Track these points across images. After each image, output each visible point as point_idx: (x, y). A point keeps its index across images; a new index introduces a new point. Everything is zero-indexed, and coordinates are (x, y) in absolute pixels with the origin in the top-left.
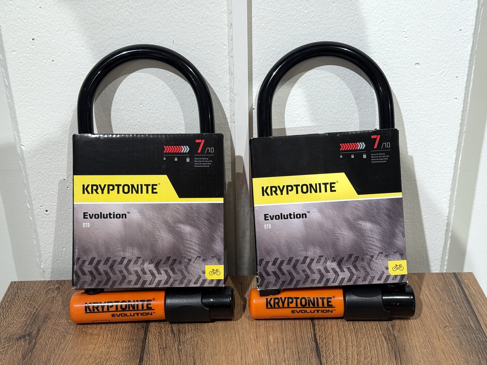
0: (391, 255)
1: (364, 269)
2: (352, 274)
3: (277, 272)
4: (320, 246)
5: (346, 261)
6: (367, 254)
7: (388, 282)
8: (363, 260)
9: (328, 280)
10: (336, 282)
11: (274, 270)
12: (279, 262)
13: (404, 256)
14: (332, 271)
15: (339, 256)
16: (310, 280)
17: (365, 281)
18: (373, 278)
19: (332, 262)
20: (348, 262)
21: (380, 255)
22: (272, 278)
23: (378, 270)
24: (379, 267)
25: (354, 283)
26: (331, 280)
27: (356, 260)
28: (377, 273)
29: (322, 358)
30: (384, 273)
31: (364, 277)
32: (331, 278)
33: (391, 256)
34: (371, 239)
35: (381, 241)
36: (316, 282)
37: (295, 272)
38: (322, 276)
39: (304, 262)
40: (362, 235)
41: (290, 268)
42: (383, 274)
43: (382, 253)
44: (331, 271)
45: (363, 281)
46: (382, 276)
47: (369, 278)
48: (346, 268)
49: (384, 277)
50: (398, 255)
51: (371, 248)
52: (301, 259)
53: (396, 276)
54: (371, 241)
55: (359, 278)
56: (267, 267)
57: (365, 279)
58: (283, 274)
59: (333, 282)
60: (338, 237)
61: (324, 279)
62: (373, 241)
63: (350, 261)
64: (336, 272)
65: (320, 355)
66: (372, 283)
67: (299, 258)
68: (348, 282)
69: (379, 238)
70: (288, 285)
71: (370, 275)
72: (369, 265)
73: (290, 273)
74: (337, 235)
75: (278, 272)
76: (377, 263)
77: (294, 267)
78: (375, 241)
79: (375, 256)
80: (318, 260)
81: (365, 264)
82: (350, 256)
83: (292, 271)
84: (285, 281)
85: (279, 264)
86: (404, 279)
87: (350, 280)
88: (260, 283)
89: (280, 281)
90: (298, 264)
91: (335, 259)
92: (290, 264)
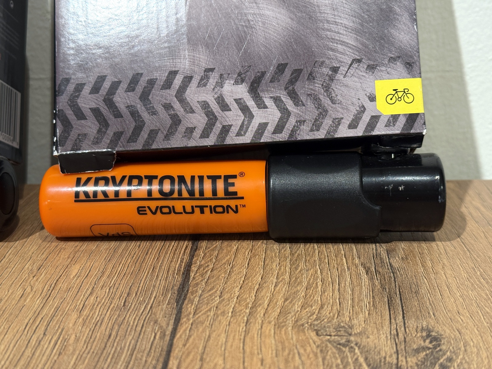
0: (383, 65)
1: (316, 100)
2: (285, 113)
3: (101, 109)
4: (207, 46)
5: (271, 82)
6: (323, 63)
7: (376, 132)
8: (311, 77)
9: (226, 130)
10: (245, 133)
11: (94, 106)
12: (107, 85)
13: (415, 68)
14: (236, 106)
15: (254, 70)
16: (181, 129)
17: (318, 130)
18: (338, 122)
19: (236, 83)
20: (276, 84)
21: (355, 65)
22: (89, 124)
23: (350, 103)
24: (353, 94)
25: (291, 135)
26: (234, 130)
27: (295, 78)
28: (347, 109)
29: (187, 305)
30: (365, 109)
31: (316, 120)
32: (234, 124)
33: (383, 68)
34: (333, 27)
35: (356, 31)
36: (197, 133)
37: (147, 109)
38: (212, 118)
39: (168, 84)
40: (311, 18)
41: (134, 99)
42: (363, 112)
43: (359, 61)
44: (234, 106)
45: (312, 130)
46: (360, 118)
47: (327, 122)
48: (271, 97)
49: (366, 118)
50: (400, 66)
51: (333, 50)
52: (162, 76)
53: (395, 117)
54: (332, 31)
55: (301, 122)
56: (78, 97)
57: (317, 126)
58: (118, 115)
59: (239, 134)
60: (252, 23)
61: (218, 127)
62: (338, 33)
63: (281, 82)
64: (245, 109)
65: (184, 299)
66: (336, 136)
67: (156, 75)
68: (274, 132)
69: (351, 24)
70: (128, 142)
71: (330, 116)
72: (327, 91)
73: (134, 114)
74: (250, 18)
75: (105, 110)
76: (346, 86)
77: (145, 97)
78: (341, 32)
79: (343, 69)
80: (201, 80)
81: (317, 86)
82: (281, 68)
83: (140, 107)
84: (122, 133)
85: (106, 91)
86: (416, 124)
87: (279, 129)
88: (60, 135)
89: (110, 132)
90: (153, 91)
91: (243, 76)
92: (133, 90)
